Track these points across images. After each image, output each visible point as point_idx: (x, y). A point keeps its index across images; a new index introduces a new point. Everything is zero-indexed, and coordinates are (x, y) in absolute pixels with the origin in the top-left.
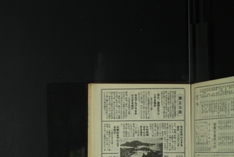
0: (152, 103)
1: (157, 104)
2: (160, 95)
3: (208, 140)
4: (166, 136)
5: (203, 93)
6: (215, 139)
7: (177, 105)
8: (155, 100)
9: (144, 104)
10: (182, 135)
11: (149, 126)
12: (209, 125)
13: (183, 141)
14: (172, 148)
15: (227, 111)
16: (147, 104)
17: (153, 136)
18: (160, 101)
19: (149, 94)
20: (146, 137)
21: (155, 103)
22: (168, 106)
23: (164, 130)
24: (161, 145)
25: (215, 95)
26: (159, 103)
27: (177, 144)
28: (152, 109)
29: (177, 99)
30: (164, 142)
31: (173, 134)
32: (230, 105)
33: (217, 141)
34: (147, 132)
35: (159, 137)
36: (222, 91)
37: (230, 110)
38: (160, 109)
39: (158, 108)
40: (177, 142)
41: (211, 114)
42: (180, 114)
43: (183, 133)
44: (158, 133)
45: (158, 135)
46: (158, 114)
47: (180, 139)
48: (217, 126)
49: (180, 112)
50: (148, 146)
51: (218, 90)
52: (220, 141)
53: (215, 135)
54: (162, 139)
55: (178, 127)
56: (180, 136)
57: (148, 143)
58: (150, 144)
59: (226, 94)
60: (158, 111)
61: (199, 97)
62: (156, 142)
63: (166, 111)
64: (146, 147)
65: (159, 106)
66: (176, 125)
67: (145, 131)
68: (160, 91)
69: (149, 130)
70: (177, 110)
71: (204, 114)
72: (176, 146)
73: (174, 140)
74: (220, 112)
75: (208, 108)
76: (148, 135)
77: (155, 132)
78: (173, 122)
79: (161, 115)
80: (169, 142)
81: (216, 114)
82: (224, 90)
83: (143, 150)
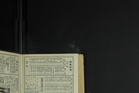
0: (5, 63)
1: (7, 64)
2: (9, 59)
3: (36, 87)
4: (11, 84)
5: (32, 60)
6: (42, 86)
7: (16, 66)
8: (7, 62)
9: (2, 63)
10: (17, 83)
11: (4, 77)
12: (37, 79)
13: (18, 87)
14: (14, 91)
15: (52, 72)
16: (3, 63)
17: (6, 83)
18: (9, 63)
19: (4, 58)
20: (2, 84)
21: (6, 63)
22: (12, 66)
23: (11, 80)
24: (9, 89)
25: (42, 63)
26: (8, 63)
27: (15, 89)
28: (5, 67)
29: (16, 62)
30: (10, 87)
31: (14, 83)
32: (55, 69)
33: (44, 88)
34: (3, 81)
35: (8, 84)
36: (48, 61)
37: (54, 71)
38: (9, 67)
39: (8, 67)
40: (15, 88)
41: (39, 73)
42: (17, 71)
43: (18, 83)
44: (8, 82)
45: (8, 83)
46: (8, 70)
47: (17, 86)
48: (44, 80)
49: (17, 70)
50: (4, 90)
51: (45, 60)
52: (46, 88)
53: (42, 85)
54: (9, 85)
55: (16, 79)
56: (17, 84)
57: (3, 88)
58: (4, 88)
59: (51, 63)
60: (8, 68)
61: (29, 62)
62: (7, 87)
63: (11, 69)
64: (2, 90)
65: (8, 65)
66: (16, 78)
67: (2, 80)
68: (9, 56)
69: (4, 80)
70: (16, 69)
71: (33, 73)
72: (15, 90)
73: (15, 86)
74: (46, 72)
75: (36, 69)
76: (3, 83)
77: (7, 81)
78: (14, 76)
79: (9, 71)
80: (13, 87)
81: (42, 73)
82: (50, 60)
83: (1, 92)
